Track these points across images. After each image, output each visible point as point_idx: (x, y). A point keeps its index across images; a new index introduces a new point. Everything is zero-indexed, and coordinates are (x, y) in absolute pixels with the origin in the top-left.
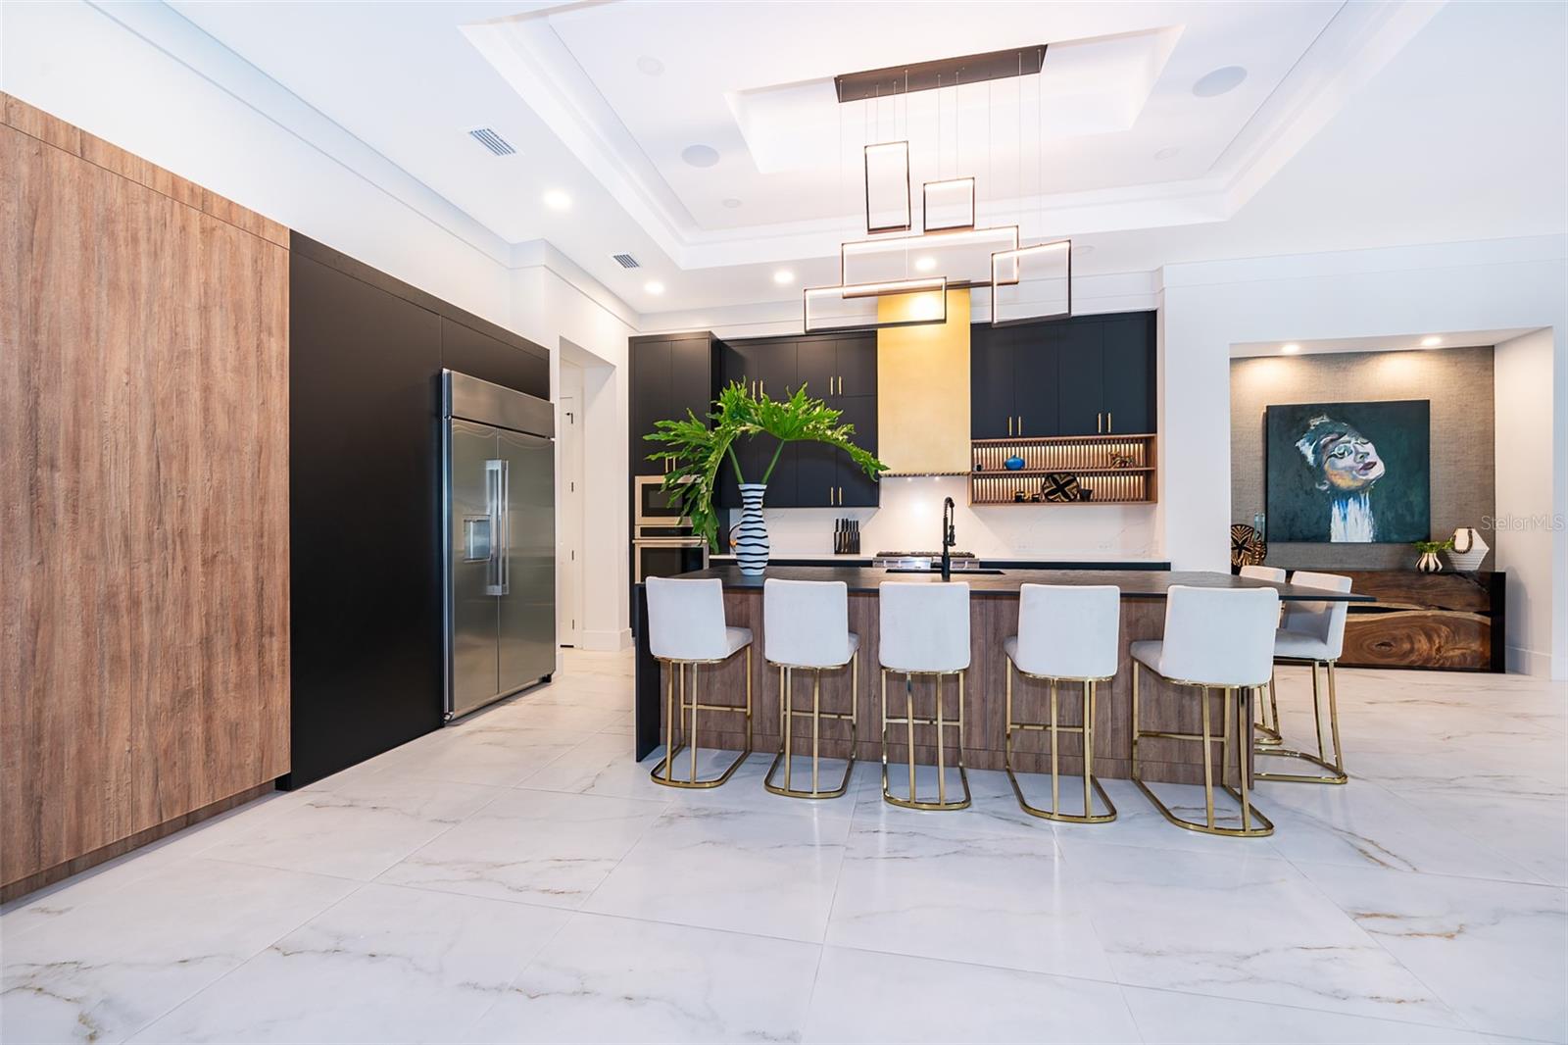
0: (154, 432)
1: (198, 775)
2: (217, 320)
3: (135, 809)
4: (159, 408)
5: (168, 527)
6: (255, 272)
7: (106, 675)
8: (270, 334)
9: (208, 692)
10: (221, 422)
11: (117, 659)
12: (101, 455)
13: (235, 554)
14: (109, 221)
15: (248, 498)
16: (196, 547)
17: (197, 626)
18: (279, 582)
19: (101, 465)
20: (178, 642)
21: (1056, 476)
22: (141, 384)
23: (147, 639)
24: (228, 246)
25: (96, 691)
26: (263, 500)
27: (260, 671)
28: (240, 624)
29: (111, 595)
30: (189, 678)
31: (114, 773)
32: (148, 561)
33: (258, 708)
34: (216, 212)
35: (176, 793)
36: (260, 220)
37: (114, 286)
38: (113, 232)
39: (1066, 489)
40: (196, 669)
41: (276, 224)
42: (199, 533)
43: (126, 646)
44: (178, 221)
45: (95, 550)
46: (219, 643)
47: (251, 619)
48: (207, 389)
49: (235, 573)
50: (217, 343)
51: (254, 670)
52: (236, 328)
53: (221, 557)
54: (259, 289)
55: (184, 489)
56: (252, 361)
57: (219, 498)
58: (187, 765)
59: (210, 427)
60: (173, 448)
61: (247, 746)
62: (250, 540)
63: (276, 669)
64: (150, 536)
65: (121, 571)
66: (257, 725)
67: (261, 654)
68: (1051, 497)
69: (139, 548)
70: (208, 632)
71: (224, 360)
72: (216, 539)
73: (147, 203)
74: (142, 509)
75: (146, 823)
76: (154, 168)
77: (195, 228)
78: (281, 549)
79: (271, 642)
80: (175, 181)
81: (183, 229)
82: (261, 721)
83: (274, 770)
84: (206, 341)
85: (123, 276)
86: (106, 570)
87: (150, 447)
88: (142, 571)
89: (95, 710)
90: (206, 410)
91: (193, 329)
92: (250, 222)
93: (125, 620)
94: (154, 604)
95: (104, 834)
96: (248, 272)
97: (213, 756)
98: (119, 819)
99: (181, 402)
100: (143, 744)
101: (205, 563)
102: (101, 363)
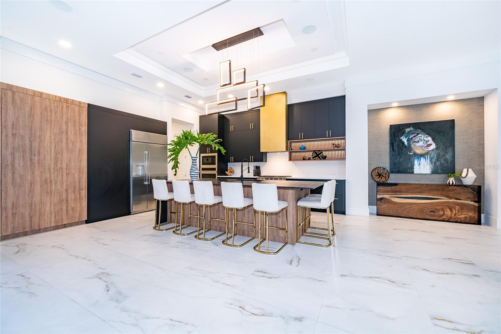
0: (55, 148)
1: (65, 217)
2: (70, 124)
3: (51, 222)
4: (56, 143)
5: (58, 167)
6: (79, 113)
7: (45, 195)
8: (82, 126)
9: (67, 200)
10: (70, 145)
11: (47, 192)
12: (44, 153)
13: (73, 172)
14: (46, 108)
15: (77, 161)
16: (65, 171)
17: (65, 187)
18: (84, 179)
19: (44, 155)
20: (60, 190)
21: (316, 151)
22: (53, 139)
23: (53, 189)
24: (72, 109)
25: (43, 198)
26: (80, 161)
27: (80, 198)
28: (75, 187)
29: (46, 180)
30: (63, 197)
31: (46, 214)
32: (54, 173)
33: (79, 205)
34: (69, 103)
35: (60, 220)
36: (80, 103)
37: (47, 120)
38: (47, 110)
39: (319, 155)
40: (64, 196)
41: (84, 103)
42: (65, 168)
43: (49, 190)
44: (61, 106)
45: (43, 171)
46: (70, 191)
47: (77, 186)
48: (67, 139)
49: (73, 176)
50: (69, 129)
51: (78, 197)
52: (74, 126)
53: (70, 173)
54: (80, 117)
55: (62, 159)
56: (78, 132)
57: (70, 161)
58: (62, 215)
59: (68, 147)
60: (59, 151)
61: (76, 213)
62: (77, 170)
63: (83, 197)
64: (54, 169)
65: (48, 175)
66: (79, 208)
67: (80, 193)
68: (314, 158)
69: (52, 171)
70: (67, 188)
71: (71, 133)
72: (69, 169)
73: (54, 103)
74: (53, 163)
75: (53, 225)
76: (56, 96)
77: (65, 106)
78: (85, 171)
79: (82, 191)
80: (60, 98)
81: (62, 107)
82: (80, 208)
83: (83, 219)
84: (67, 129)
85: (49, 119)
86: (45, 175)
87: (54, 151)
88: (53, 175)
89: (43, 201)
90: (67, 143)
91: (64, 127)
92: (77, 104)
93: (49, 185)
94: (55, 182)
95: (44, 225)
96: (77, 114)
97: (68, 213)
98: (47, 223)
99: (61, 142)
100: (52, 209)
101: (66, 174)
102: (44, 135)
